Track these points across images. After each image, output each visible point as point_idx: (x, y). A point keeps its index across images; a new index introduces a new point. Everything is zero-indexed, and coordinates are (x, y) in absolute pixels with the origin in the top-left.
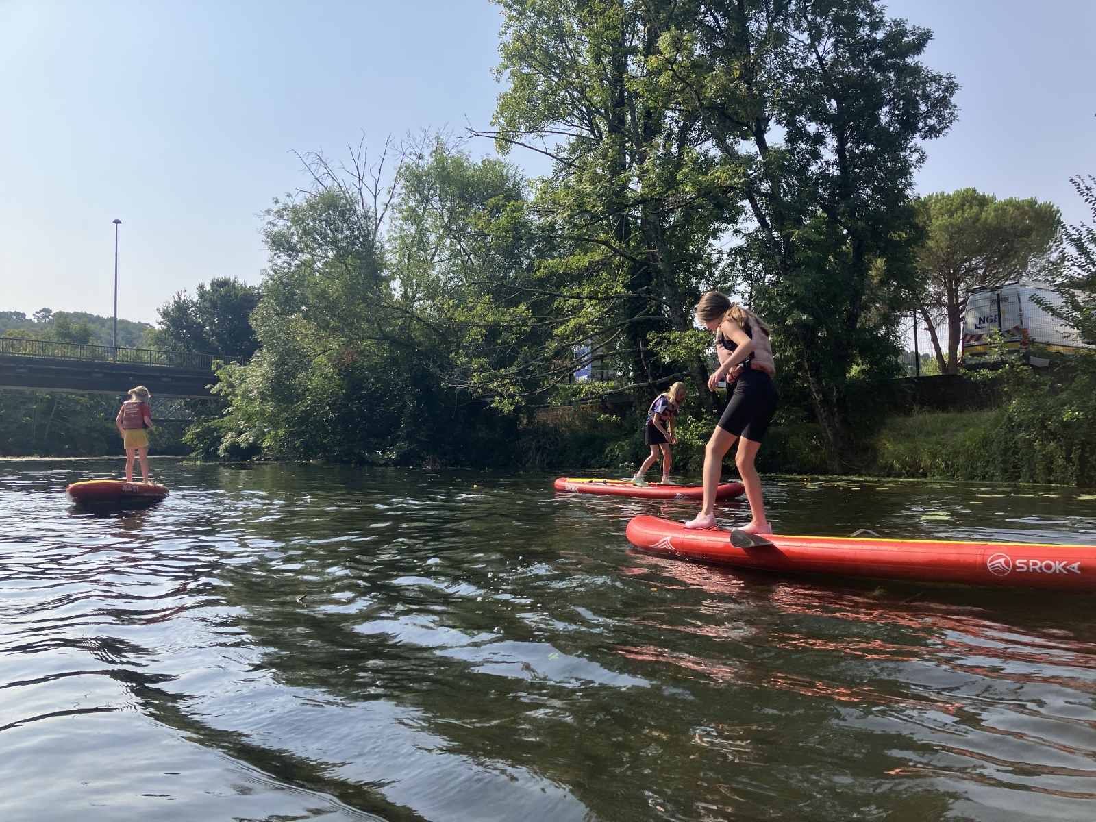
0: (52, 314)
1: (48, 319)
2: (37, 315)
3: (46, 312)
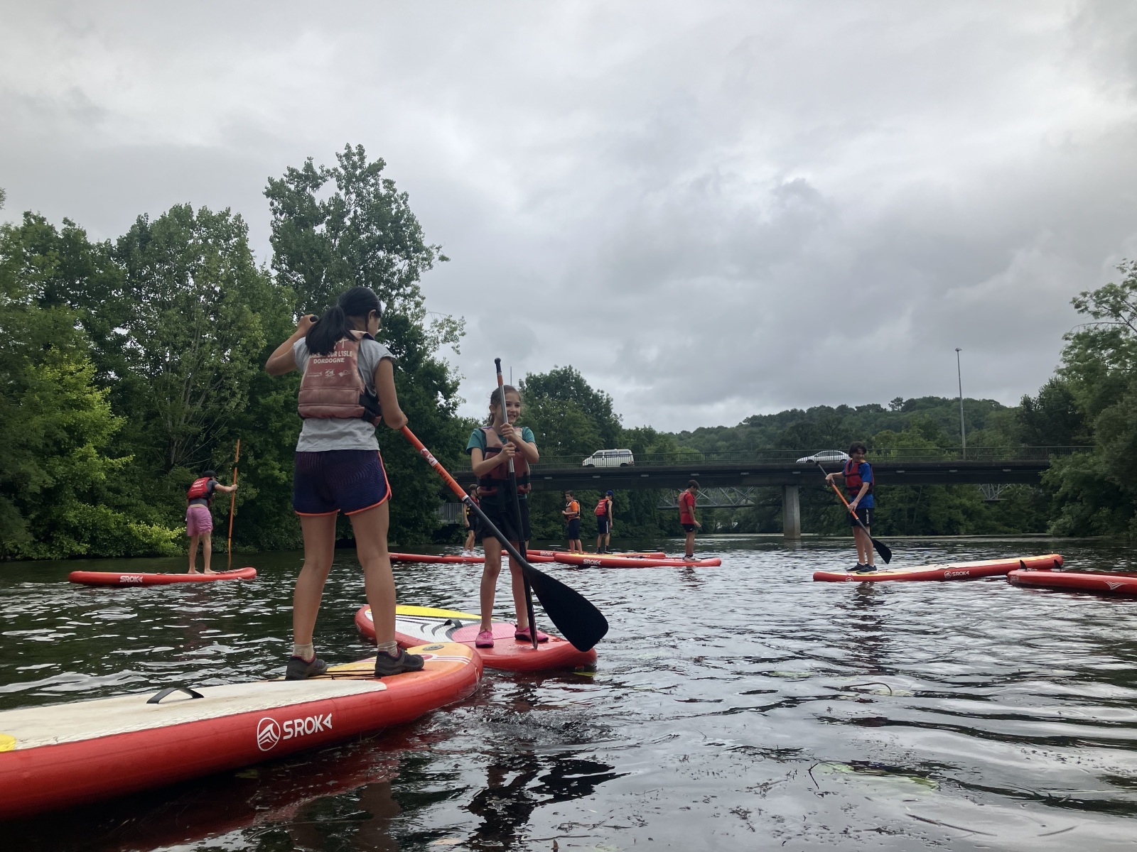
0: (904, 401)
1: (900, 407)
2: (891, 403)
3: (898, 401)
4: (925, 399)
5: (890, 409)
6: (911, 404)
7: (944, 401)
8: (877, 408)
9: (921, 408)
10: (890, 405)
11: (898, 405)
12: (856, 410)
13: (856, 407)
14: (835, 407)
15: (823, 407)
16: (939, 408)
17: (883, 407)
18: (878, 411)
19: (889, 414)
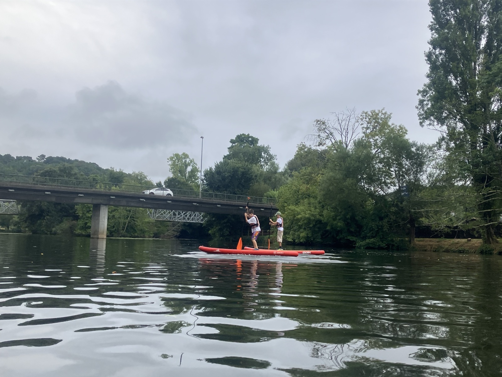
0: (46, 157)
1: (43, 160)
2: (38, 158)
3: (43, 156)
4: (58, 158)
5: (37, 161)
6: (50, 160)
7: (69, 159)
8: (29, 159)
9: (55, 162)
10: (37, 159)
12: (16, 158)
14: (3, 156)
17: (33, 159)
18: (30, 161)
19: (36, 163)
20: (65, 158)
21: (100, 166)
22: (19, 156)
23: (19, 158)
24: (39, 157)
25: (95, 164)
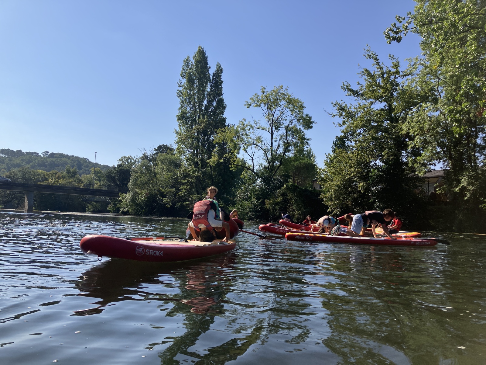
0: (49, 153)
4: (58, 154)
5: (42, 156)
6: (53, 155)
7: (67, 155)
8: (36, 154)
9: (56, 157)
11: (46, 155)
13: (26, 152)
14: (15, 151)
15: (9, 149)
16: (64, 159)
17: (39, 154)
18: (36, 156)
19: (42, 158)
20: (64, 154)
21: (90, 161)
22: (28, 152)
23: (28, 153)
24: (43, 153)
25: (87, 159)
